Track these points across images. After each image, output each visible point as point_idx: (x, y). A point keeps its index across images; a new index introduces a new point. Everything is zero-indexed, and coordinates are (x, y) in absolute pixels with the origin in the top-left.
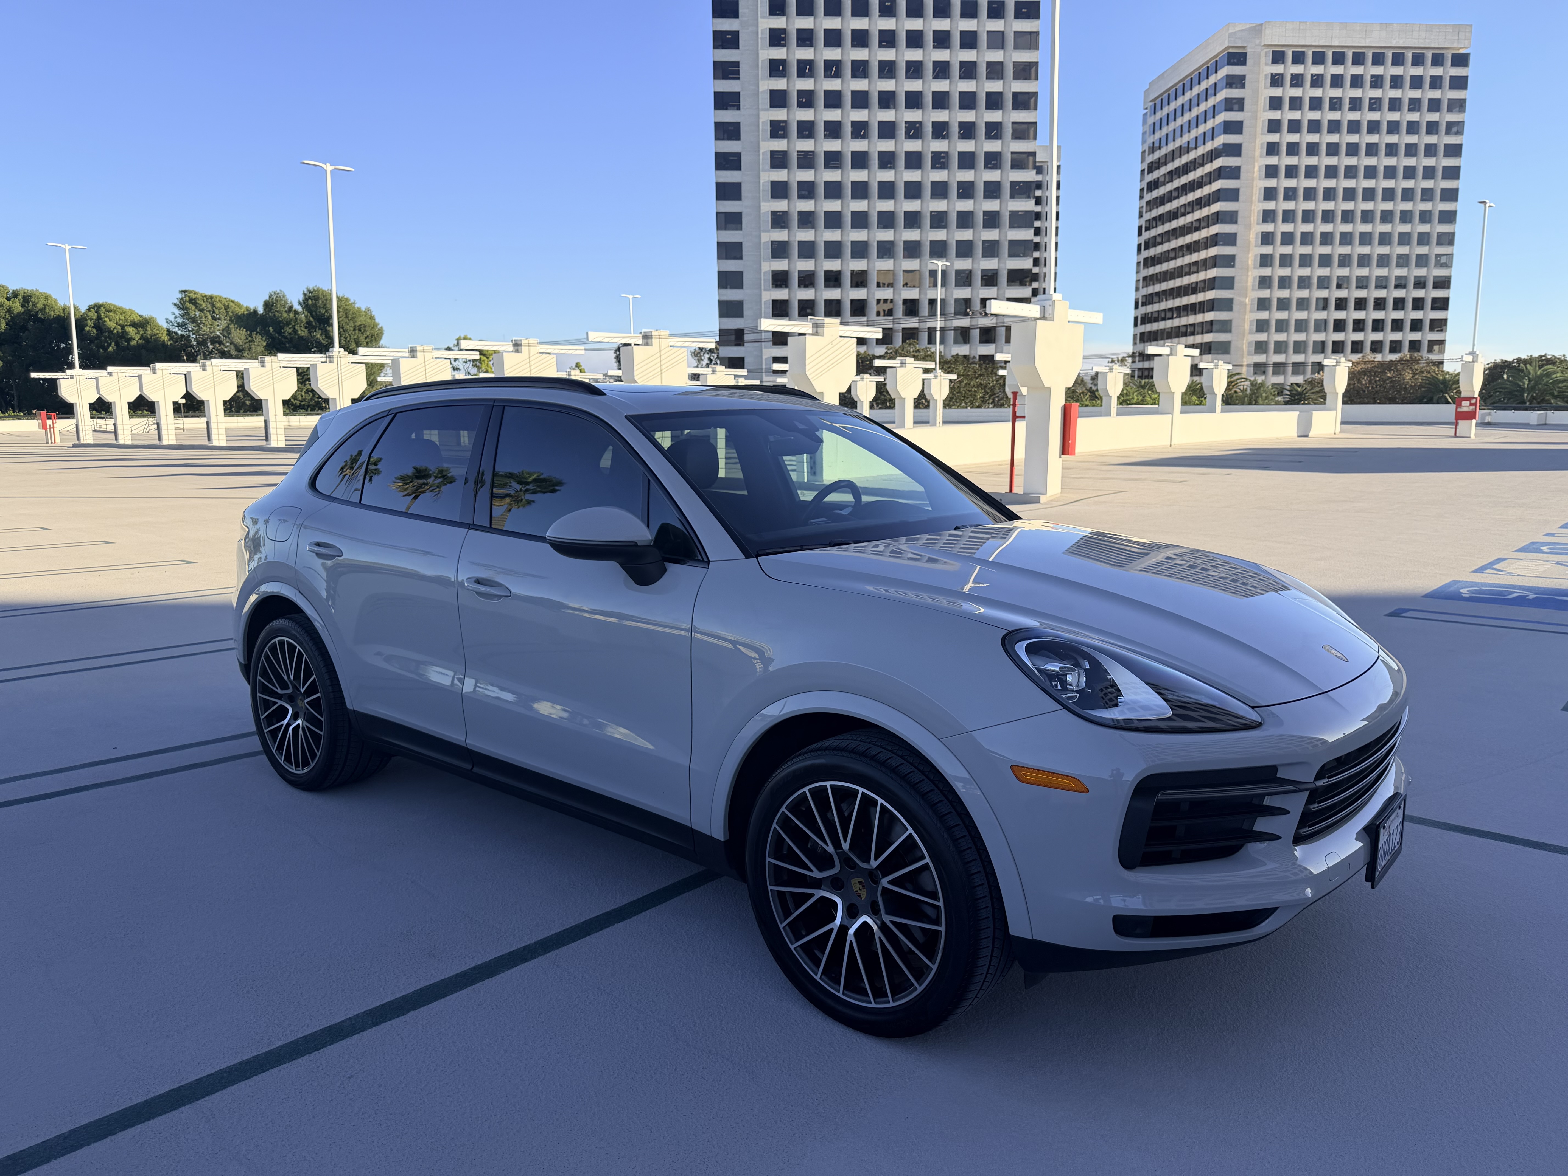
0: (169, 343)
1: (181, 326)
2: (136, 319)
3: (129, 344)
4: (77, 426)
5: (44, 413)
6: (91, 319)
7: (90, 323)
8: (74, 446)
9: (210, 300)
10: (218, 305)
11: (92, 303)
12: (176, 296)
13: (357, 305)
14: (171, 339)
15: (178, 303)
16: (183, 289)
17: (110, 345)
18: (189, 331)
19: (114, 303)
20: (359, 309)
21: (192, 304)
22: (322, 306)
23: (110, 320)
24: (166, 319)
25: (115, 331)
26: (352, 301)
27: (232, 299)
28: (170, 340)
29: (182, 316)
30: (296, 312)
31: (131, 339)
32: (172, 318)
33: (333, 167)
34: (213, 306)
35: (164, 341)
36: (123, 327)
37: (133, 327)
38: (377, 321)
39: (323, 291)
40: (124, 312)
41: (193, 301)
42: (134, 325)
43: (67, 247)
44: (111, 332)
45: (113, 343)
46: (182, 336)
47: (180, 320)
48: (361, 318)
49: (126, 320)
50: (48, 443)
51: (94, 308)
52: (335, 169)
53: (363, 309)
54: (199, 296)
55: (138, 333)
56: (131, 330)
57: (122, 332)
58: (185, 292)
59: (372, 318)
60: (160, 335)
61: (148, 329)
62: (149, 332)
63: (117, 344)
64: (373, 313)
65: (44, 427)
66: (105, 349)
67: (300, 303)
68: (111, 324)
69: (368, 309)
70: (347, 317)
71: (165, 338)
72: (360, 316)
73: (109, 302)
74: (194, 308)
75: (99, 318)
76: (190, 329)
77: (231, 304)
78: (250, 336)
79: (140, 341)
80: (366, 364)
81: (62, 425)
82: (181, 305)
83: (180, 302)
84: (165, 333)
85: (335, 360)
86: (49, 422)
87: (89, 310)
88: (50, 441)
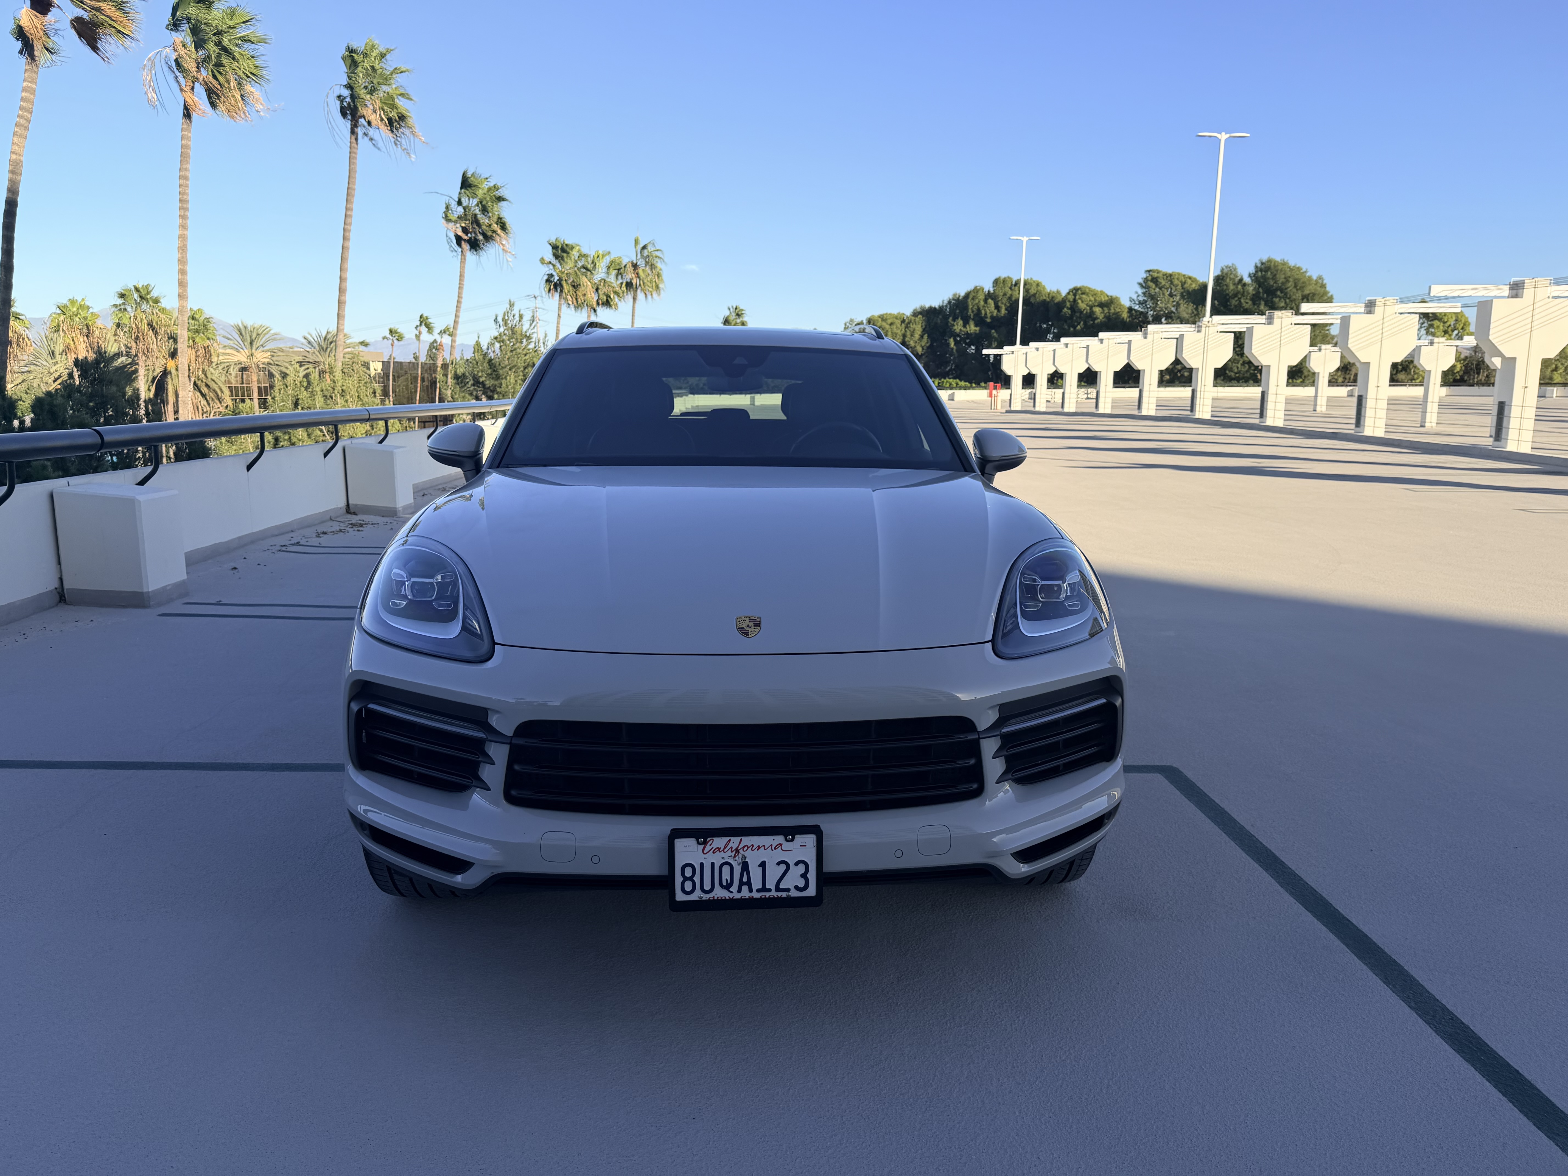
0: (1128, 320)
1: (1142, 304)
2: (1104, 299)
3: (1094, 322)
4: (1011, 395)
5: (991, 384)
6: (1069, 301)
7: (1068, 304)
8: (1007, 412)
9: (1169, 278)
10: (1176, 282)
11: (1072, 286)
12: (1141, 276)
13: (1308, 274)
14: (1131, 316)
15: (1142, 282)
16: (1149, 269)
17: (1079, 324)
18: (1148, 308)
19: (1089, 286)
20: (1310, 277)
21: (1154, 282)
22: (1271, 277)
23: (1082, 302)
24: (1130, 298)
25: (1085, 312)
26: (1304, 270)
27: (1190, 275)
28: (1129, 317)
29: (1144, 293)
30: (1245, 285)
31: (1097, 318)
32: (1135, 297)
33: (1228, 136)
34: (1172, 283)
35: (1123, 318)
36: (1091, 307)
37: (1100, 307)
38: (1328, 289)
39: (1275, 262)
40: (1095, 294)
41: (1155, 280)
42: (1102, 305)
43: (1025, 239)
44: (1081, 312)
45: (1082, 323)
46: (1142, 313)
47: (1141, 298)
48: (1311, 287)
49: (1095, 300)
50: (991, 409)
51: (1072, 291)
52: (1230, 137)
53: (1315, 278)
54: (1160, 275)
55: (1103, 312)
56: (1097, 310)
57: (1090, 312)
58: (1149, 271)
59: (1323, 286)
60: (1121, 313)
61: (1112, 308)
62: (1112, 311)
63: (1085, 324)
64: (1325, 282)
65: (991, 395)
66: (1075, 327)
67: (1250, 276)
68: (1082, 306)
69: (1320, 278)
70: (1296, 286)
71: (1125, 315)
72: (1310, 284)
73: (1085, 285)
74: (1154, 286)
75: (1075, 300)
76: (1148, 306)
77: (1188, 280)
78: (1196, 309)
79: (1103, 320)
80: (1235, 333)
81: (1003, 394)
82: (1144, 285)
83: (1144, 282)
84: (1126, 310)
85: (1203, 329)
86: (994, 392)
87: (1068, 293)
88: (993, 408)
